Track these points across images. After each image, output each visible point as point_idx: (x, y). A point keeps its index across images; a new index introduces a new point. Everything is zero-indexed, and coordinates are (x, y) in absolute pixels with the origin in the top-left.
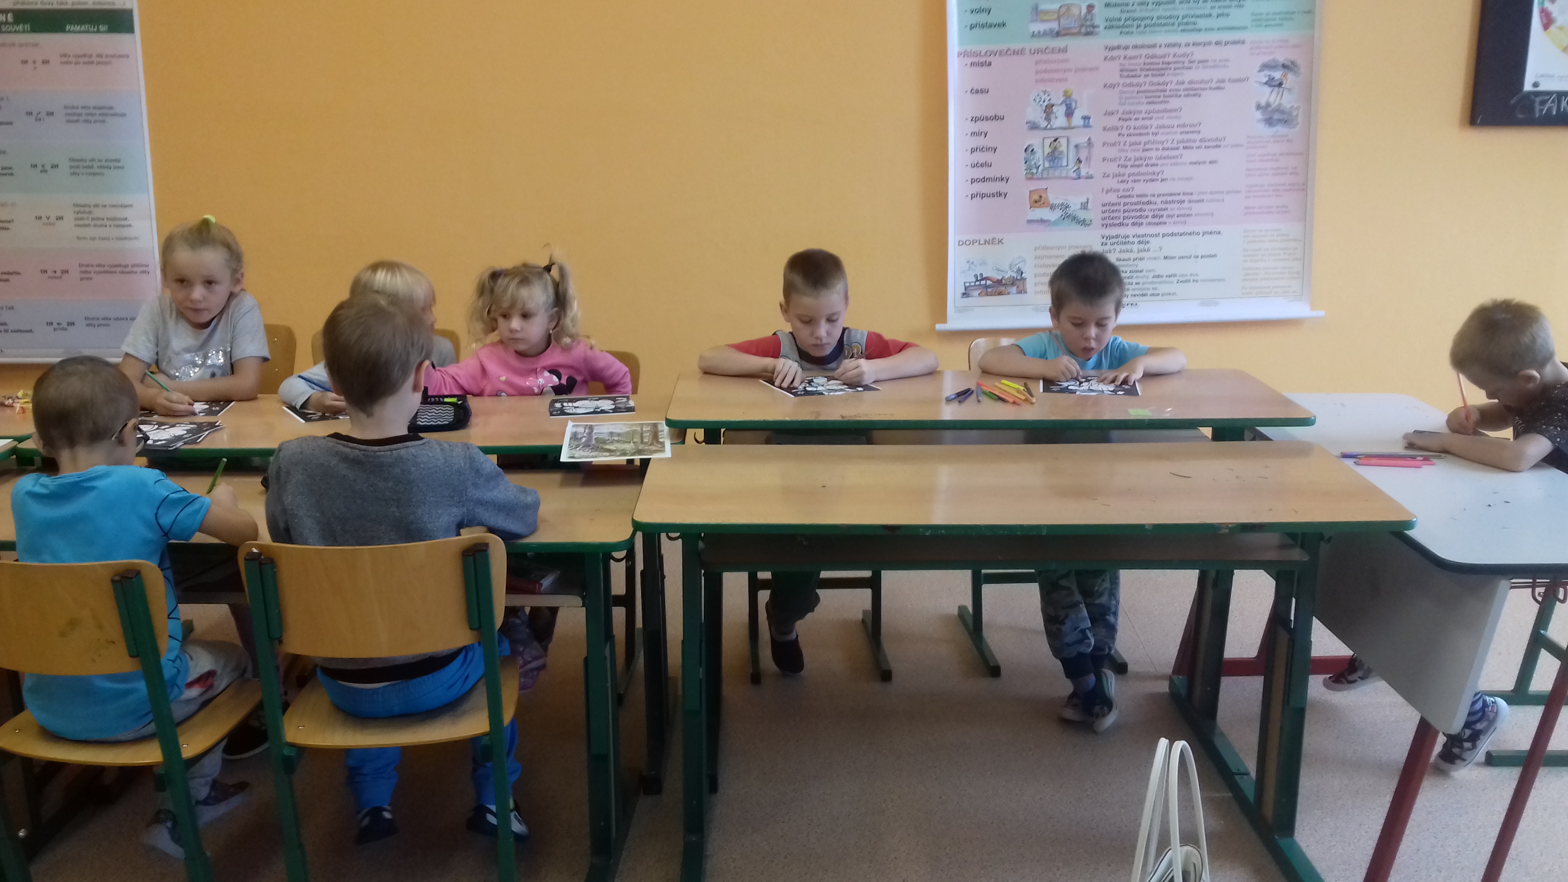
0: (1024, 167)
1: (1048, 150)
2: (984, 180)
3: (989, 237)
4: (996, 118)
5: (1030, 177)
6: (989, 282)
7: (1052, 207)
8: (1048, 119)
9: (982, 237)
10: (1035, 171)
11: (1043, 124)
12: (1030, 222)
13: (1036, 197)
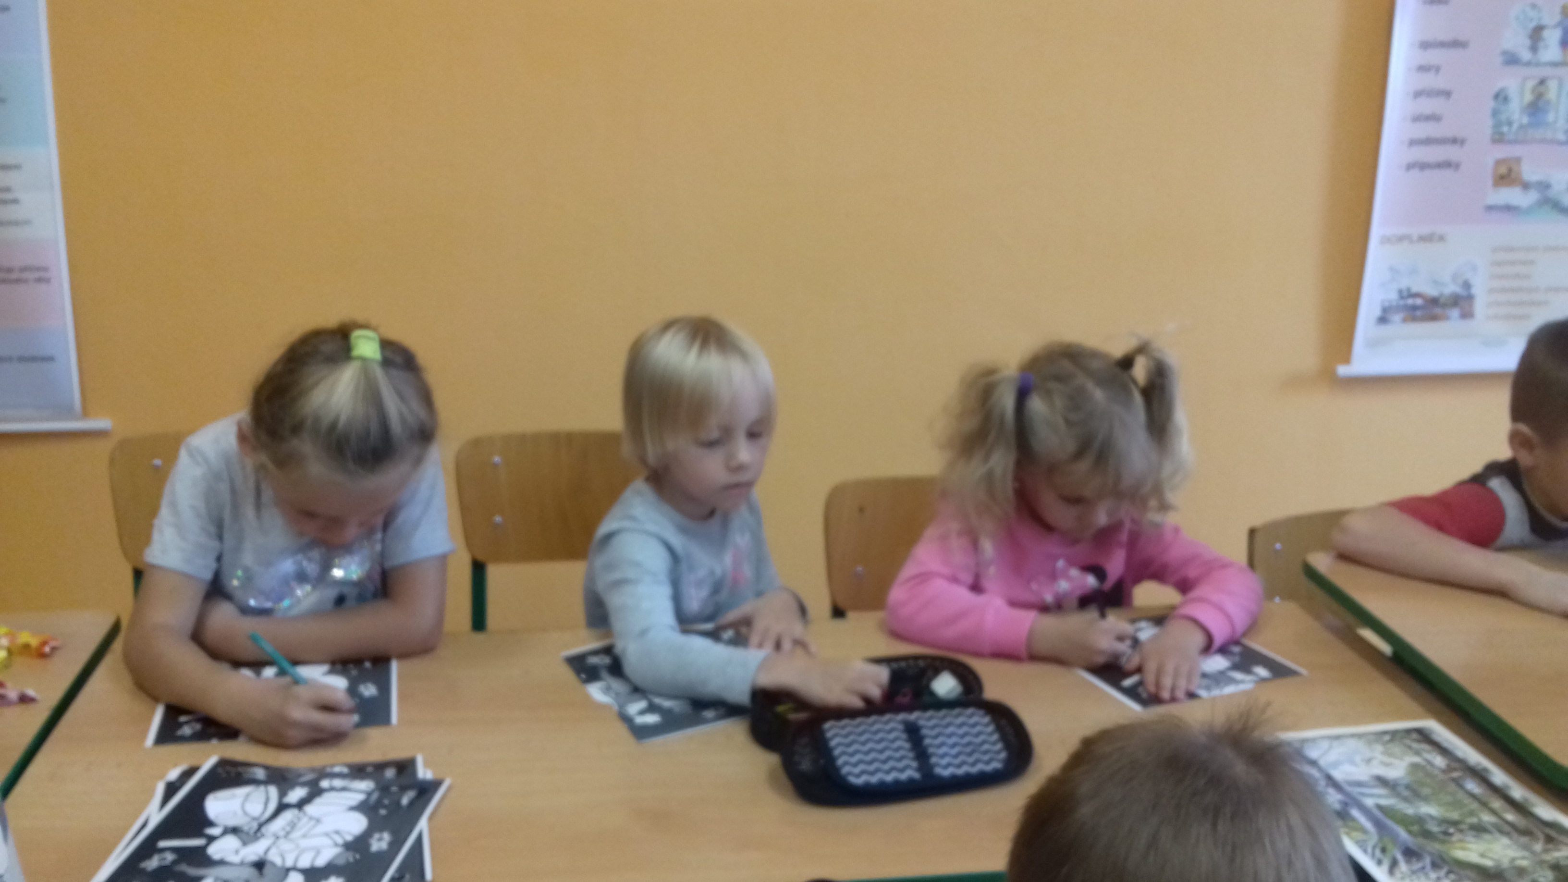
0: (1490, 122)
1: (1528, 97)
2: (1428, 141)
3: (1425, 230)
4: (1456, 44)
5: (1498, 138)
6: (1419, 302)
7: (1526, 186)
8: (1534, 49)
9: (1416, 231)
10: (1505, 129)
11: (1526, 55)
12: (1490, 208)
13: (1503, 170)
